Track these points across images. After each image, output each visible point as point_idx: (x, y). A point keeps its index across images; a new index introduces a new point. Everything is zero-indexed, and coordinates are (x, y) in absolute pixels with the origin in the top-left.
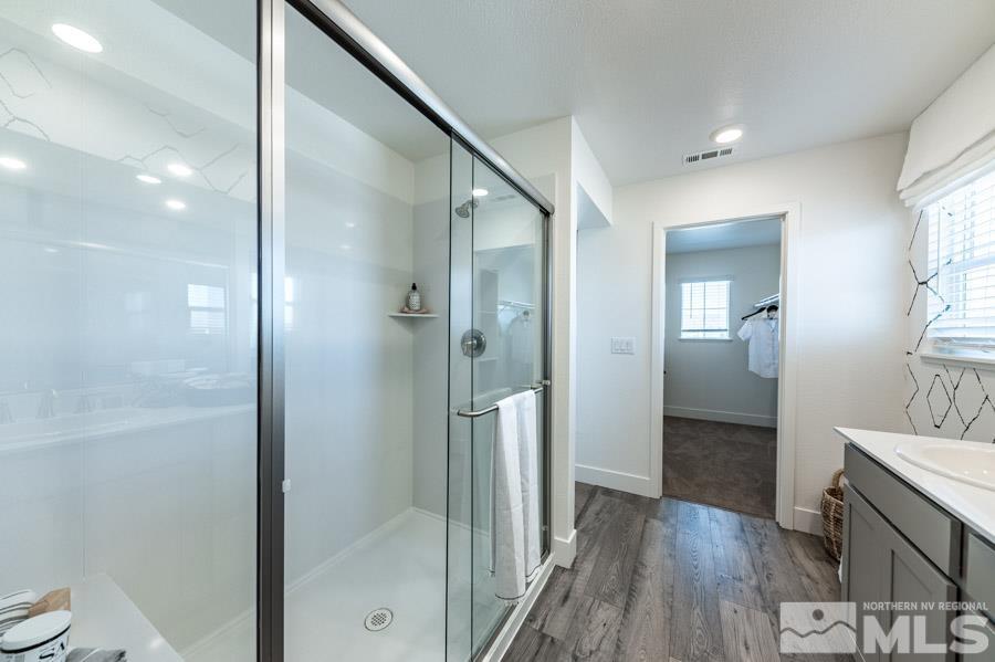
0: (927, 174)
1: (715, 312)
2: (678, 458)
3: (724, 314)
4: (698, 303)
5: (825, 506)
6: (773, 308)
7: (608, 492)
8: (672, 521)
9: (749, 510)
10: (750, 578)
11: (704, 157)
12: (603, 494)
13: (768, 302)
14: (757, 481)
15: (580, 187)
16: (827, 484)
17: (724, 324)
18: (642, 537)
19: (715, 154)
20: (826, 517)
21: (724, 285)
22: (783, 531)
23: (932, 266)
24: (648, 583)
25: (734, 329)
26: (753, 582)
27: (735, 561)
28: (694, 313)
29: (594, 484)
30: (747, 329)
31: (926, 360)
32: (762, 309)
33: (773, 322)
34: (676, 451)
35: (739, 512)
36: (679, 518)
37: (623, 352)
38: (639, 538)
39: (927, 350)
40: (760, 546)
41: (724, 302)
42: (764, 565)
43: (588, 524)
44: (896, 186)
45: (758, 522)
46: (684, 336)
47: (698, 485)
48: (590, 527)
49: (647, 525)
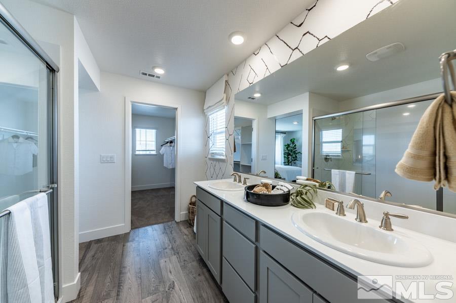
0: (210, 107)
1: (151, 143)
2: (137, 210)
3: (154, 144)
4: (143, 138)
5: (189, 209)
6: (171, 142)
7: (99, 241)
8: (137, 239)
9: (166, 220)
10: (169, 246)
11: (149, 75)
12: (96, 244)
13: (169, 139)
14: (168, 208)
15: (80, 63)
16: (189, 202)
17: (154, 148)
18: (122, 255)
19: (153, 76)
20: (189, 212)
21: (154, 131)
22: (177, 223)
23: (210, 133)
24: (128, 274)
25: (158, 149)
26: (170, 247)
27: (163, 242)
28: (142, 142)
29: (89, 240)
30: (163, 150)
31: (210, 159)
32: (168, 142)
33: (172, 147)
34: (136, 207)
35: (163, 223)
36: (140, 236)
37: (108, 162)
38: (121, 256)
39: (210, 156)
40: (171, 232)
41: (154, 139)
42: (173, 238)
43: (88, 265)
44: (203, 108)
45: (169, 223)
46: (137, 153)
47: (146, 219)
48: (89, 266)
49: (125, 247)
